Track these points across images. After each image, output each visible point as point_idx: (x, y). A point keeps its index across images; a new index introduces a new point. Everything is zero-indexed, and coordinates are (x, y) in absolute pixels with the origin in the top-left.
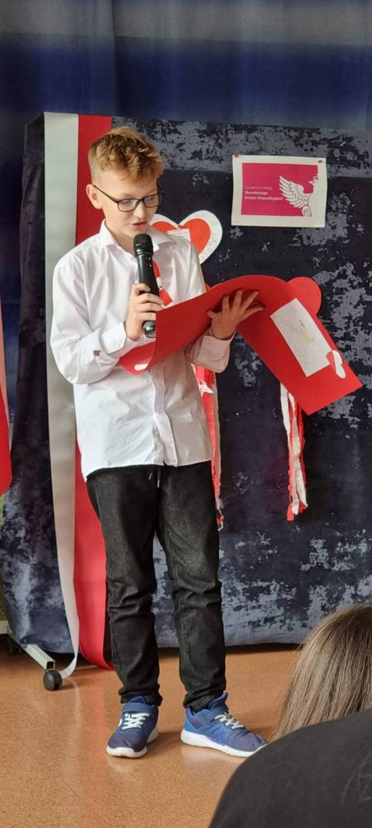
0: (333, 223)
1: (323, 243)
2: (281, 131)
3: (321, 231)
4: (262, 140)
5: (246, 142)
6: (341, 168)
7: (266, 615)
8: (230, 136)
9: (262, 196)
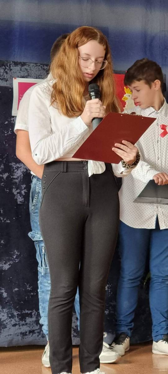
2: (39, 66)
4: (29, 70)
5: (20, 71)
7: (30, 329)
8: (12, 68)
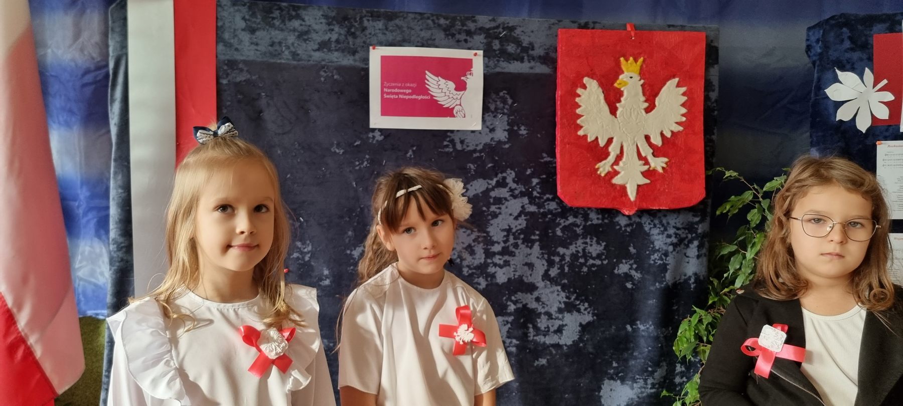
0: (491, 125)
1: (480, 147)
2: (428, 18)
3: (477, 133)
4: (405, 29)
5: (385, 32)
6: (501, 63)
8: (366, 23)
9: (405, 94)
